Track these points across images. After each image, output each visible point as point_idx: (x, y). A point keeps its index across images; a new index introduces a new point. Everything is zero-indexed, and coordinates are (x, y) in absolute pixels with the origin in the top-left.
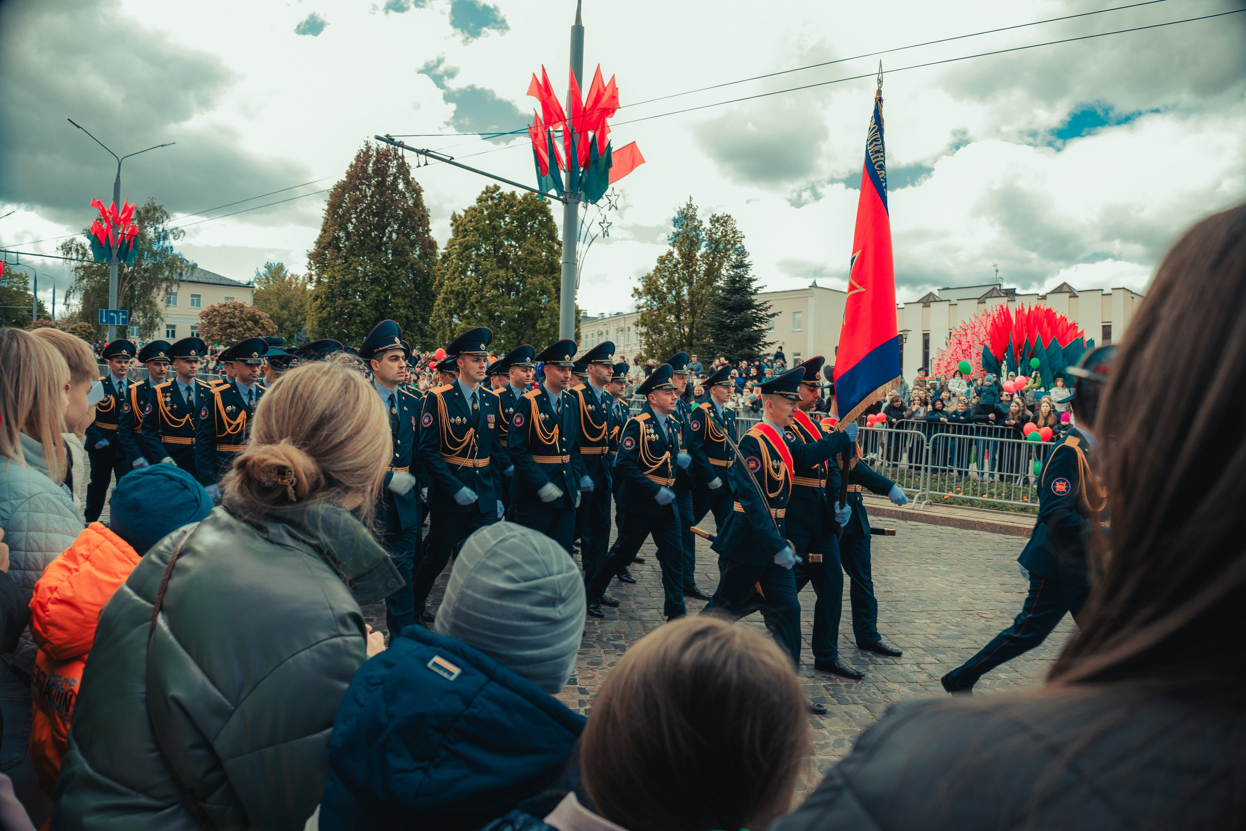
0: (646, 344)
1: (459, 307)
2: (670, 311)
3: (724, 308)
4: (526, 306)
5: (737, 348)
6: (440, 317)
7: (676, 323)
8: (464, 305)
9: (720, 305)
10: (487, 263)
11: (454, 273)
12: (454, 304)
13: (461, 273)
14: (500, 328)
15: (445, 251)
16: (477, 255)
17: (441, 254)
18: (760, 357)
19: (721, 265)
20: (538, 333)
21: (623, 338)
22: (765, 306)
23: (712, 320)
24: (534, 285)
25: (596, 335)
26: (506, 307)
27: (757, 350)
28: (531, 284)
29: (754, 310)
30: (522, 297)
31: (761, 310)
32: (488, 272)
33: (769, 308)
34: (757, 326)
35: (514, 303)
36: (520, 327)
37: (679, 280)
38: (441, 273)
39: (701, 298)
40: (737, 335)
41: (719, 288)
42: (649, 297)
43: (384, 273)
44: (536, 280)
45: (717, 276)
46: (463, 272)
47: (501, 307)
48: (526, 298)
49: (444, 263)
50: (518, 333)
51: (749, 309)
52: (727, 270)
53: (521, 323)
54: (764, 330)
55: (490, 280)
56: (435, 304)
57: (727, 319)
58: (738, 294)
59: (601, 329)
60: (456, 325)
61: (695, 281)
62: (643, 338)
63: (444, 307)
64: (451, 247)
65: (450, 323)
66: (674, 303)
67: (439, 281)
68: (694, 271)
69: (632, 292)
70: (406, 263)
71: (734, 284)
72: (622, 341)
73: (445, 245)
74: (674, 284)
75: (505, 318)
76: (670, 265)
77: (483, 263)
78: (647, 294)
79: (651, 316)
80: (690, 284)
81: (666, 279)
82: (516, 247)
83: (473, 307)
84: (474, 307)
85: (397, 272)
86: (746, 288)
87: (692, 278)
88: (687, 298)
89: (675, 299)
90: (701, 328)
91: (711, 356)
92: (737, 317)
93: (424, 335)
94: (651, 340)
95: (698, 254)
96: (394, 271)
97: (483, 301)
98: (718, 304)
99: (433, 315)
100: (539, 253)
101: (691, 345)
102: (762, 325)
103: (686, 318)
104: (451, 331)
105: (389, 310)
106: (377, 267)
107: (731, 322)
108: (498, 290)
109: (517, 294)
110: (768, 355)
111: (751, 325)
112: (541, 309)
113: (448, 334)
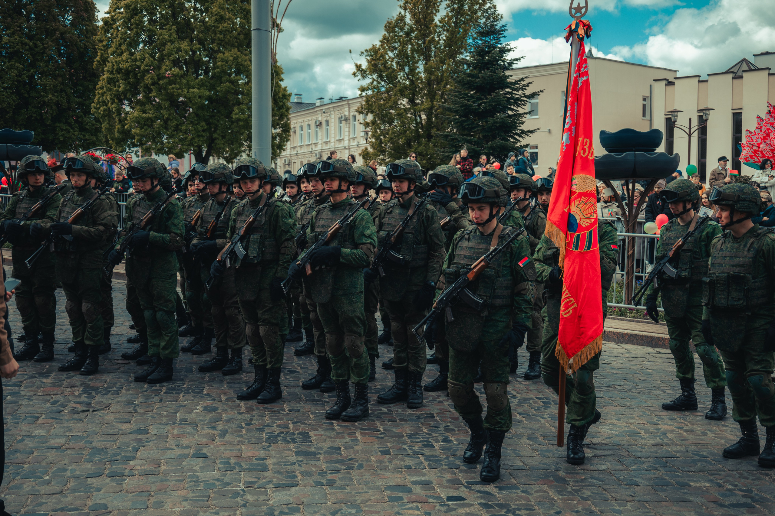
0: (373, 136)
1: (130, 90)
2: (402, 93)
3: (471, 88)
4: (219, 89)
5: (487, 139)
6: (105, 103)
7: (410, 108)
8: (136, 88)
9: (465, 84)
10: (164, 32)
11: (120, 45)
12: (122, 86)
13: (130, 45)
14: (185, 117)
15: (108, 15)
16: (151, 21)
17: (102, 19)
18: (517, 149)
19: (466, 31)
20: (235, 124)
21: (347, 129)
22: (523, 83)
23: (455, 103)
24: (227, 62)
25: (313, 126)
26: (191, 90)
27: (512, 140)
28: (223, 60)
29: (508, 90)
30: (213, 77)
31: (517, 90)
32: (165, 44)
33: (528, 85)
34: (512, 110)
35: (202, 85)
36: (212, 117)
37: (412, 53)
38: (104, 46)
39: (442, 75)
40: (486, 122)
41: (464, 62)
42: (375, 76)
43: (26, 44)
44: (228, 55)
45: (461, 47)
46: (134, 44)
47: (185, 91)
48: (218, 78)
49: (107, 31)
50: (208, 123)
51: (503, 88)
52: (474, 39)
53: (213, 110)
54: (520, 115)
55: (170, 54)
56: (97, 87)
57: (474, 102)
58: (488, 69)
59: (320, 119)
60: (127, 113)
61: (433, 54)
62: (369, 129)
63: (110, 90)
64: (115, 10)
65: (119, 111)
66: (408, 83)
67: (102, 55)
68: (433, 40)
69: (354, 69)
70: (54, 30)
71: (483, 56)
72: (347, 133)
73: (107, 8)
74: (407, 58)
75: (190, 105)
76: (401, 34)
77: (159, 32)
78: (372, 72)
79: (378, 99)
80: (427, 58)
81: (396, 52)
82: (201, 10)
83: (148, 90)
84: (150, 91)
85: (43, 44)
86: (498, 60)
87: (428, 49)
88: (423, 75)
89: (408, 78)
90: (442, 114)
91: (454, 149)
92: (486, 99)
93: (83, 129)
94: (378, 130)
95: (437, 19)
96: (38, 43)
97: (161, 82)
98: (461, 82)
99: (96, 101)
100: (229, 19)
101: (429, 137)
102: (519, 109)
103: (423, 102)
104: (120, 121)
105: (35, 94)
106: (16, 37)
107: (479, 105)
108: (181, 68)
109: (206, 72)
110: (527, 146)
111: (505, 109)
112: (237, 93)
113: (118, 126)
